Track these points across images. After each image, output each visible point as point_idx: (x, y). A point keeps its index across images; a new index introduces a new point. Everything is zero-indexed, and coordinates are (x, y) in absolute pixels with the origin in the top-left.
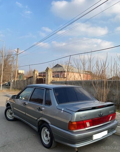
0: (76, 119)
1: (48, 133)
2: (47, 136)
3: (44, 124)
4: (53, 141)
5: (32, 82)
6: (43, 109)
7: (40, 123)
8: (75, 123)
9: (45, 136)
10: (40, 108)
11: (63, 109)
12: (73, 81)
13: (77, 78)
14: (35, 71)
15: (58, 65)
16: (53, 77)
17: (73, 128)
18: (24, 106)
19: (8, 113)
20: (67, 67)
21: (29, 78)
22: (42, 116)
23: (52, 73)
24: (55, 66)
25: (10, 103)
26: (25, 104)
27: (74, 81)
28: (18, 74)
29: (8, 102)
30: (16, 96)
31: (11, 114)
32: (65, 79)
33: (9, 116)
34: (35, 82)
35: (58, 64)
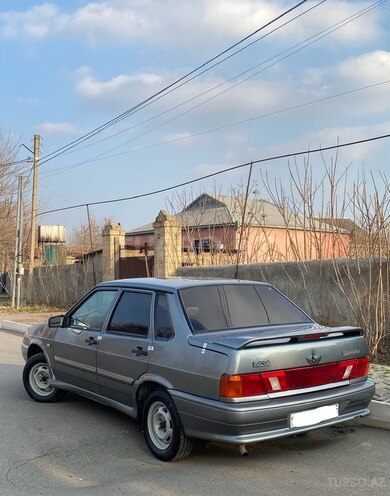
0: (239, 369)
1: (167, 416)
2: (163, 426)
3: (156, 393)
4: (182, 437)
5: (101, 273)
6: (151, 348)
7: (141, 393)
8: (237, 379)
9: (157, 427)
10: (140, 348)
11: (205, 345)
12: (263, 266)
13: (284, 252)
14: (108, 228)
15: (205, 201)
16: (185, 250)
17: (231, 393)
18: (90, 347)
19: (35, 376)
20: (239, 210)
21: (86, 257)
22: (149, 368)
23: (180, 237)
24: (191, 206)
25: (39, 343)
26: (92, 341)
27: (269, 266)
28: (40, 240)
29: (32, 341)
30: (62, 319)
31: (44, 379)
32: (235, 257)
33: (38, 386)
34: (112, 272)
35: (204, 196)
